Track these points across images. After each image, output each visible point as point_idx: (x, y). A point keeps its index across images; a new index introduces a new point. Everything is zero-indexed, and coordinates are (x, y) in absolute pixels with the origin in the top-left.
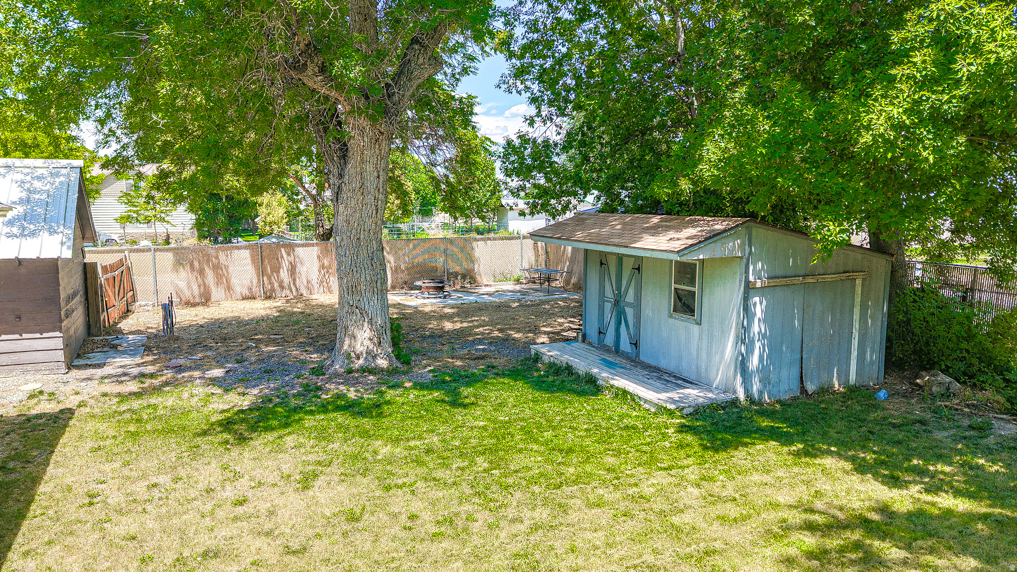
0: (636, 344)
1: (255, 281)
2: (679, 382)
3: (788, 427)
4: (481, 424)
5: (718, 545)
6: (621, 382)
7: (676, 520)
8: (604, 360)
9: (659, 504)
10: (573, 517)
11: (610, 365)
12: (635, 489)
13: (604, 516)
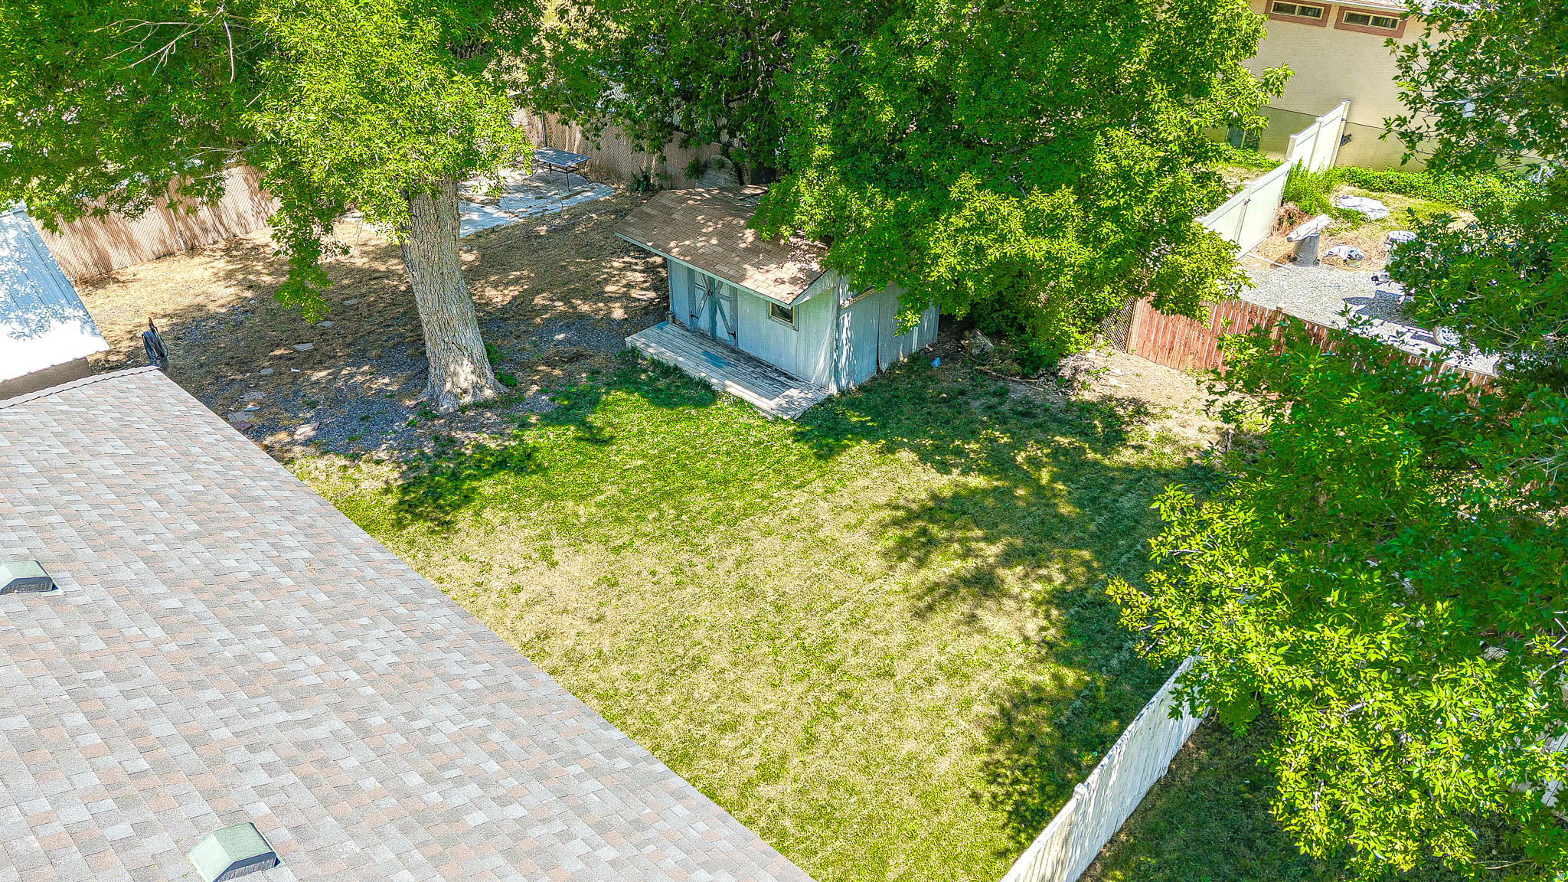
0: (734, 335)
1: (166, 229)
2: (782, 379)
3: (871, 421)
4: (640, 462)
5: (851, 549)
6: (736, 389)
7: (821, 534)
8: (706, 353)
9: (806, 523)
10: (758, 546)
11: (716, 361)
12: (786, 511)
13: (775, 541)
